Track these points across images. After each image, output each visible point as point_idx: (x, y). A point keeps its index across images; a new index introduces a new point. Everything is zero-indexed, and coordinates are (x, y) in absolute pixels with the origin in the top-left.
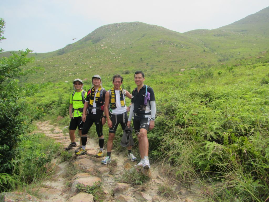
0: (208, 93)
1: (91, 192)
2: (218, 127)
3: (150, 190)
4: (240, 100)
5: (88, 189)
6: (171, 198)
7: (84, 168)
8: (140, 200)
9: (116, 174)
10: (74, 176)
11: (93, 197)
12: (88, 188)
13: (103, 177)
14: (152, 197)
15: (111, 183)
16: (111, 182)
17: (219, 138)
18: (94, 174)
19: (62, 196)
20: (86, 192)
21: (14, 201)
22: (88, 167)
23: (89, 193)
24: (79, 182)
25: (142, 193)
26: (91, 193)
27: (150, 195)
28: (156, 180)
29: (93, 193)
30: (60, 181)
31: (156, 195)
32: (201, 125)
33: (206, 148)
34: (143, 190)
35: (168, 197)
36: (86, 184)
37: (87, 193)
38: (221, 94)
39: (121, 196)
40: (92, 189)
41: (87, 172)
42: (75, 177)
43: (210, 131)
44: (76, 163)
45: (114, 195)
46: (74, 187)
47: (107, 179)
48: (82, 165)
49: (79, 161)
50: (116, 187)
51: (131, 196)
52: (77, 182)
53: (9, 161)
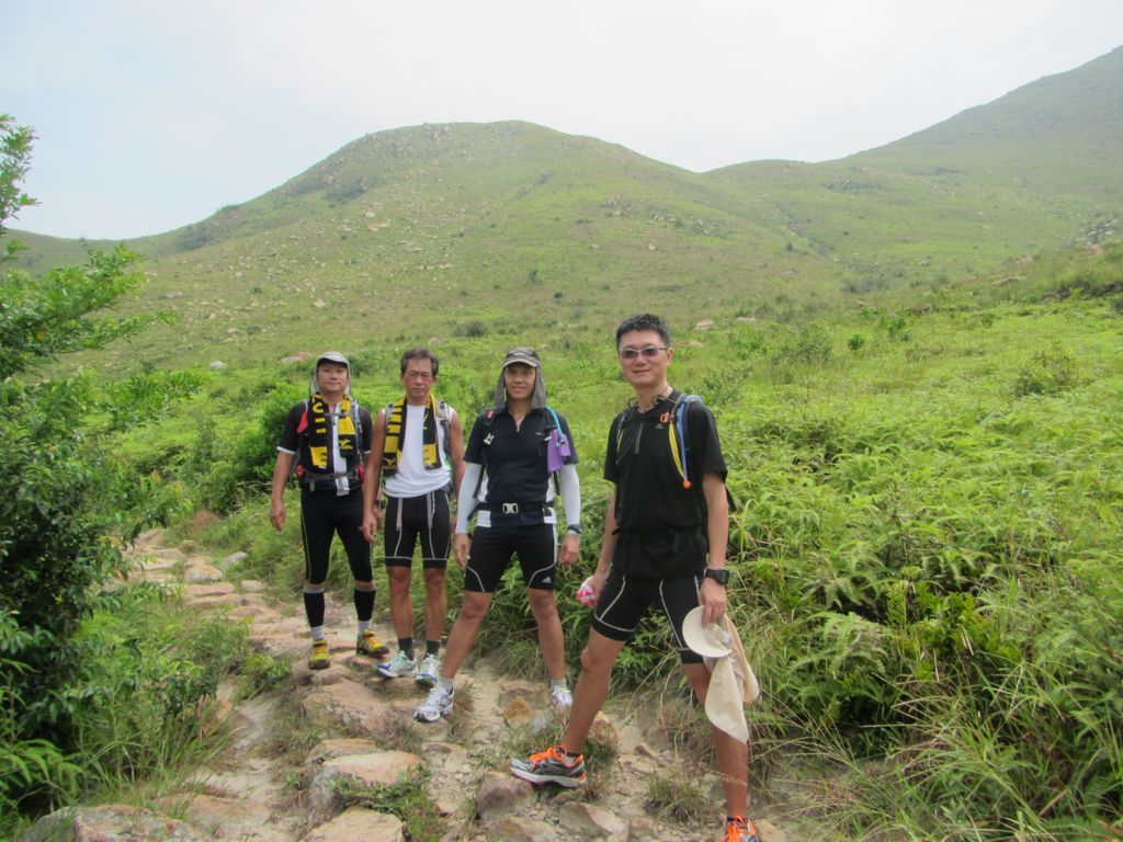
0: (822, 427)
1: (390, 806)
2: (863, 556)
3: (616, 797)
4: (939, 454)
5: (380, 796)
6: (696, 824)
7: (346, 719)
8: (579, 833)
9: (475, 743)
10: (313, 751)
11: (400, 824)
12: (378, 792)
13: (427, 751)
14: (628, 822)
15: (460, 776)
16: (458, 772)
17: (869, 602)
18: (391, 743)
19: (274, 826)
20: (370, 807)
21: (114, 836)
22: (364, 714)
23: (386, 810)
24: (341, 769)
25: (587, 806)
26: (392, 812)
27: (617, 814)
28: (633, 758)
29: (399, 812)
30: (253, 769)
31: (642, 812)
32: (801, 553)
33: (825, 637)
34: (591, 796)
35: (685, 819)
36: (369, 778)
37: (376, 809)
38: (870, 433)
39: (508, 822)
40: (394, 797)
41: (360, 733)
42: (317, 753)
43: (835, 574)
44: (313, 699)
45: (478, 817)
46: (322, 790)
47: (444, 761)
48: (338, 705)
49: (324, 692)
50: (488, 786)
51: (544, 820)
52: (333, 771)
53: (51, 691)
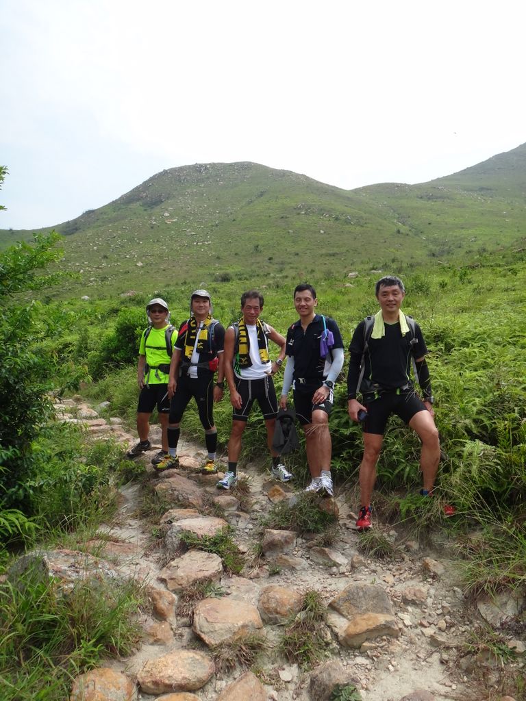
0: (442, 332)
1: (213, 549)
2: (479, 407)
3: (341, 544)
5: (207, 543)
6: (389, 559)
7: (181, 498)
8: (322, 565)
9: (253, 511)
10: (164, 516)
11: (220, 560)
12: (206, 541)
13: (227, 516)
14: (350, 559)
15: (247, 531)
16: (246, 528)
17: (484, 433)
18: (207, 512)
19: (148, 559)
20: (202, 549)
22: (190, 495)
23: (211, 551)
24: (183, 527)
25: (326, 549)
26: (215, 552)
27: (342, 554)
28: (347, 522)
29: (218, 552)
30: (130, 526)
31: (357, 553)
32: (440, 405)
34: (328, 543)
35: (382, 557)
36: (200, 533)
37: (205, 551)
38: (469, 336)
39: (281, 558)
40: (215, 544)
41: (189, 506)
42: (167, 517)
43: (463, 417)
44: (161, 487)
45: (263, 555)
46: (174, 540)
47: (238, 522)
48: (175, 490)
49: (166, 482)
50: (267, 538)
51: (301, 557)
52: (178, 529)
53: (20, 482)
